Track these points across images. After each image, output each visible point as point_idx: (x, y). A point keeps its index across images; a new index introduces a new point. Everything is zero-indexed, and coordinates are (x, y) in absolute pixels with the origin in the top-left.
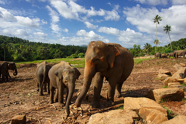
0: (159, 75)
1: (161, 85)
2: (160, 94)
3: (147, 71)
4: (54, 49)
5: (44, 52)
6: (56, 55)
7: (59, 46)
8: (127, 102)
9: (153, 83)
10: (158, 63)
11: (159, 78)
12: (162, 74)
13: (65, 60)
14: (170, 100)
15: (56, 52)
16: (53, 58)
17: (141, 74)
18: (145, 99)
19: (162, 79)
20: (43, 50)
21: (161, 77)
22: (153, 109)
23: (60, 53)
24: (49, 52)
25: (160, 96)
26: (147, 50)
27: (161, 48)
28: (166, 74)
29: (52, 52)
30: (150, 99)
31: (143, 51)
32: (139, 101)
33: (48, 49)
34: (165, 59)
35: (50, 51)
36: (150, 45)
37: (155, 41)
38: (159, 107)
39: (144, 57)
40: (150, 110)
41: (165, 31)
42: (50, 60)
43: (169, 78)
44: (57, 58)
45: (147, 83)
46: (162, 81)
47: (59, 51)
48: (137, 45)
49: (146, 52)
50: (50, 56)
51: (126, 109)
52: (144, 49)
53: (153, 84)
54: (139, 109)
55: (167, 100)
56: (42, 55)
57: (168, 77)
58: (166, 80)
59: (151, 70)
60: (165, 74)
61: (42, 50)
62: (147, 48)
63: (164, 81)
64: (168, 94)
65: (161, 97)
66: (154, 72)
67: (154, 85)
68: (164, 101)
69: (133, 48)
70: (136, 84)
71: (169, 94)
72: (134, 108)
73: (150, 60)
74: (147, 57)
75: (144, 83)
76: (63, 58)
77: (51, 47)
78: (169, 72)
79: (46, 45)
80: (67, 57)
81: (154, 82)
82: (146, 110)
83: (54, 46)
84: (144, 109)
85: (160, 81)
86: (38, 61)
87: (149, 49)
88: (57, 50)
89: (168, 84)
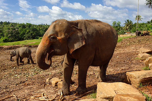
0: (139, 55)
1: (142, 66)
2: (139, 77)
3: (127, 50)
4: (24, 30)
5: (12, 33)
6: (26, 35)
7: (30, 25)
8: (100, 88)
9: (132, 63)
10: (139, 41)
11: (139, 58)
12: (143, 53)
13: (37, 41)
14: (150, 84)
15: (26, 32)
16: (23, 40)
17: (120, 54)
18: (121, 85)
19: (143, 59)
20: (11, 30)
21: (141, 56)
22: (128, 97)
23: (32, 34)
24: (18, 33)
25: (138, 80)
26: (128, 27)
27: (143, 24)
28: (148, 53)
29: (21, 33)
30: (127, 84)
31: (124, 28)
32: (114, 86)
33: (16, 30)
34: (147, 36)
35: (19, 31)
36: (131, 22)
37: (137, 17)
38: (137, 93)
39: (124, 36)
40: (125, 98)
41: (148, 5)
42: (19, 42)
43: (150, 58)
44: (28, 39)
45: (126, 64)
46: (143, 62)
47: (29, 32)
48: (117, 22)
49: (127, 29)
50: (20, 37)
51: (99, 97)
52: (125, 26)
53: (132, 65)
54: (114, 96)
55: (146, 84)
56: (10, 37)
57: (150, 56)
58: (147, 60)
59: (131, 49)
60: (146, 53)
61: (9, 30)
62: (127, 25)
63: (145, 61)
64: (147, 77)
65: (140, 81)
66: (134, 51)
67: (134, 67)
68: (144, 85)
69: (113, 25)
70: (114, 65)
71: (149, 77)
72: (108, 96)
73: (130, 38)
74: (127, 35)
75: (123, 64)
76: (35, 40)
77: (20, 27)
78: (150, 51)
79: (14, 25)
80: (40, 38)
81: (134, 62)
82: (121, 98)
83: (24, 26)
84: (119, 97)
85: (140, 61)
86: (5, 43)
87: (130, 26)
88: (28, 31)
89: (149, 65)
